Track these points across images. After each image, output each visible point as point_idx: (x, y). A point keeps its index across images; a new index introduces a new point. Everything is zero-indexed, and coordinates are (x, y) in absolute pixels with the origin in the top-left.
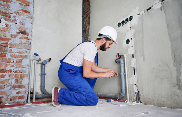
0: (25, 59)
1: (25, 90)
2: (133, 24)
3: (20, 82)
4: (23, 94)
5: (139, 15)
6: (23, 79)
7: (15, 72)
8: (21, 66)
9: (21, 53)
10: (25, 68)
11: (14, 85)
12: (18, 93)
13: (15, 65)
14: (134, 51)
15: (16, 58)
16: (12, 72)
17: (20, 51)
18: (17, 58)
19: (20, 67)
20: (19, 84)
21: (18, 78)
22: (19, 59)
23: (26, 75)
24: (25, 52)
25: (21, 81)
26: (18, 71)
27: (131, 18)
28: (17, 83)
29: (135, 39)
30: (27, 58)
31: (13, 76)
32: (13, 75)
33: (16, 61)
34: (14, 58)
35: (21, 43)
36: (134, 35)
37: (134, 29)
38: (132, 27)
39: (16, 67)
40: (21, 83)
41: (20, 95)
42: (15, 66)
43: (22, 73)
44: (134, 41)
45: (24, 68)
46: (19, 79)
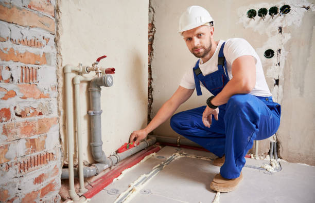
0: (45, 66)
1: (56, 166)
2: (289, 24)
3: (39, 146)
4: (53, 178)
5: (308, 8)
6: (47, 133)
7: (20, 116)
8: (36, 90)
9: (31, 46)
10: (48, 96)
11: (25, 159)
12: (38, 180)
13: (20, 91)
14: (281, 74)
15: (20, 64)
16: (13, 115)
17: (29, 39)
18: (23, 65)
19: (33, 95)
20: (38, 153)
21: (34, 134)
22: (30, 66)
23: (52, 119)
24: (44, 42)
25: (44, 142)
26: (32, 111)
27: (286, 9)
28: (32, 152)
29: (288, 52)
30: (50, 65)
31: (18, 130)
32: (18, 126)
33: (20, 75)
34: (11, 64)
35: (30, 7)
36: (289, 45)
37: (290, 34)
38: (285, 28)
39: (24, 98)
40: (43, 148)
41: (44, 183)
42: (20, 94)
43: (40, 114)
44: (286, 57)
45: (45, 97)
46: (36, 137)
